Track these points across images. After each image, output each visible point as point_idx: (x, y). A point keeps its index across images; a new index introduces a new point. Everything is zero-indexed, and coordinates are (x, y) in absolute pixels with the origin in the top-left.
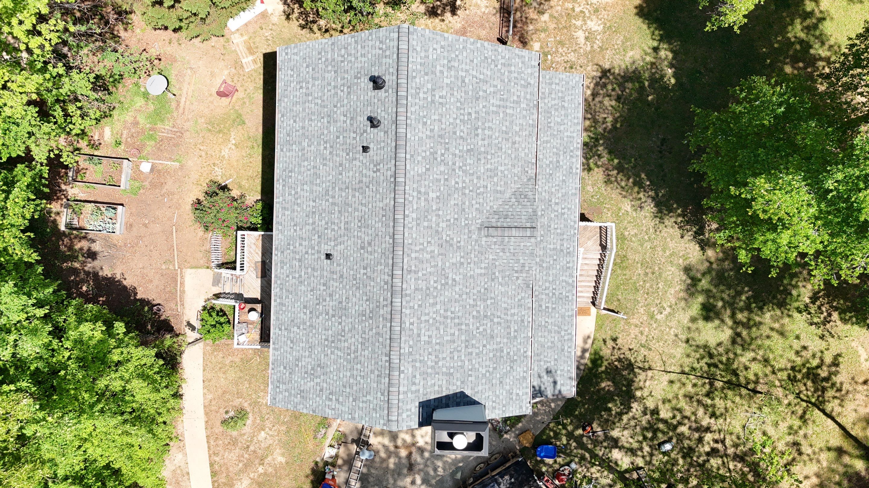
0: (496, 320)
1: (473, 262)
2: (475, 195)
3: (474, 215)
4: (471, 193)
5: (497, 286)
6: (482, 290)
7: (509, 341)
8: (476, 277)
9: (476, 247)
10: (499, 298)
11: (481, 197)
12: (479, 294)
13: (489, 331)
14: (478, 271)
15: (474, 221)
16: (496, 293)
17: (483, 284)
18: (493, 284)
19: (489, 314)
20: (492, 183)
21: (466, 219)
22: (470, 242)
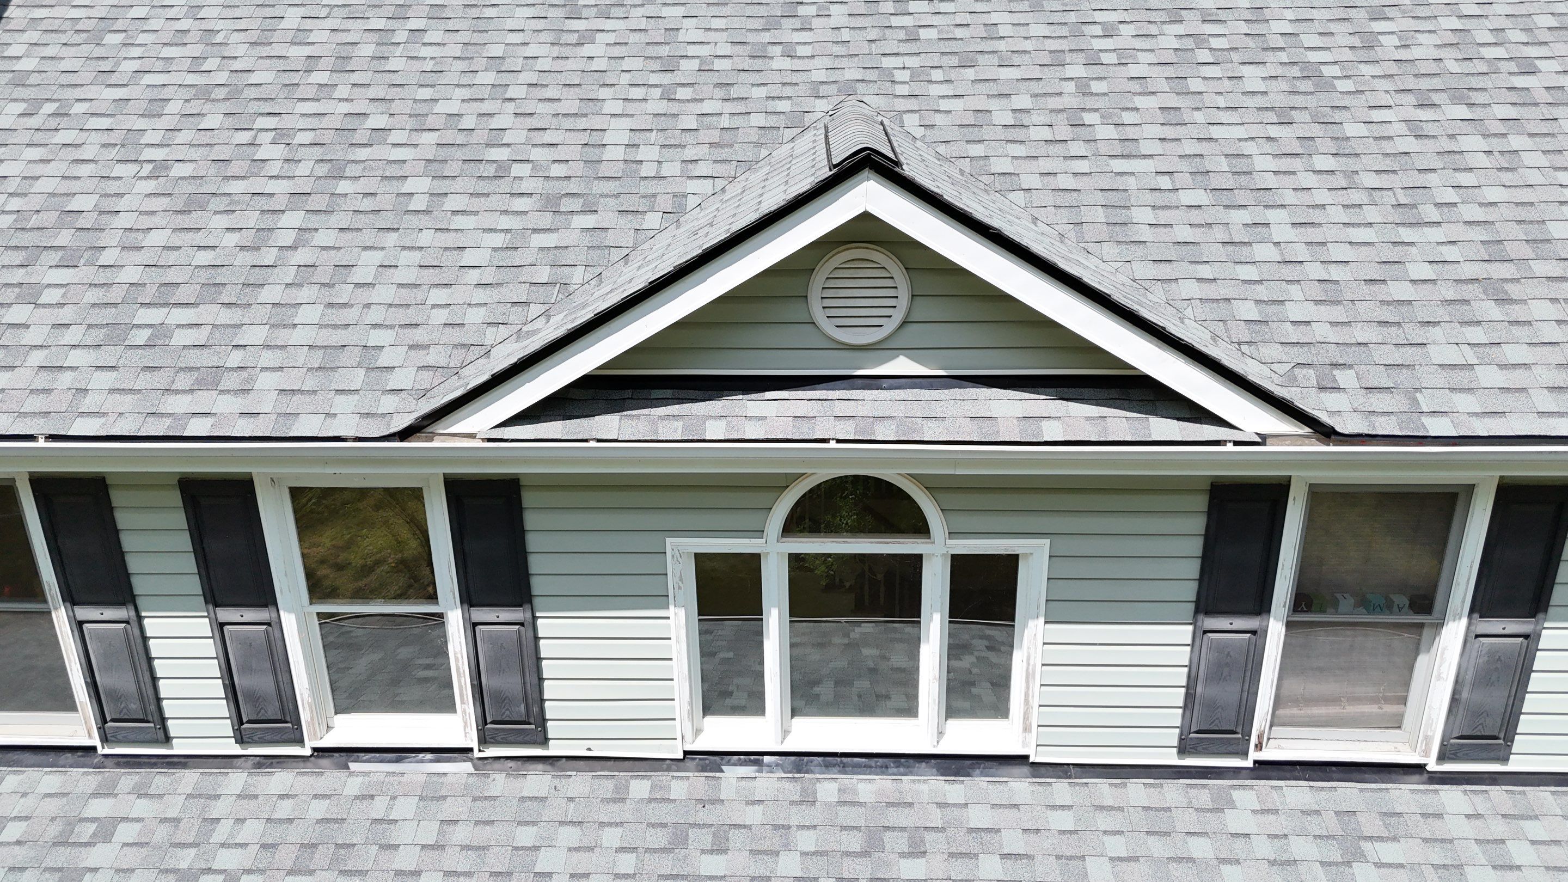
0: (294, 219)
1: (674, 108)
2: (1070, 101)
3: (944, 105)
4: (1070, 87)
5: (505, 222)
6: (500, 154)
7: (115, 295)
8: (582, 123)
9: (758, 120)
10: (426, 238)
11: (1063, 132)
12: (480, 137)
13: (236, 187)
14: (618, 133)
15: (912, 104)
16: (459, 222)
17: (537, 154)
18: (520, 204)
19: (343, 187)
20: (1165, 182)
21: (917, 75)
22: (788, 91)
